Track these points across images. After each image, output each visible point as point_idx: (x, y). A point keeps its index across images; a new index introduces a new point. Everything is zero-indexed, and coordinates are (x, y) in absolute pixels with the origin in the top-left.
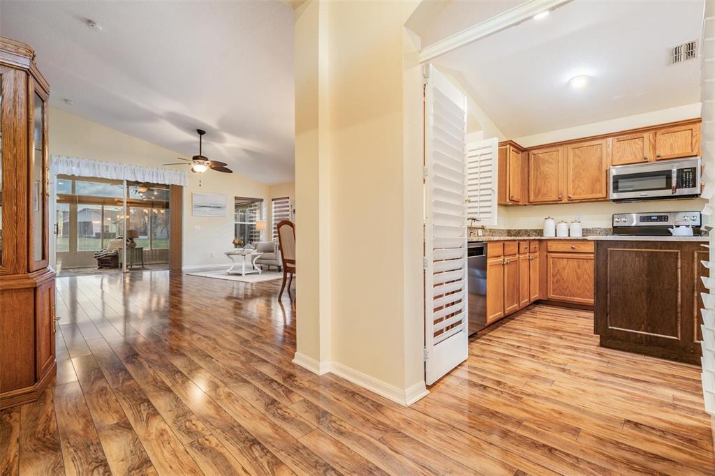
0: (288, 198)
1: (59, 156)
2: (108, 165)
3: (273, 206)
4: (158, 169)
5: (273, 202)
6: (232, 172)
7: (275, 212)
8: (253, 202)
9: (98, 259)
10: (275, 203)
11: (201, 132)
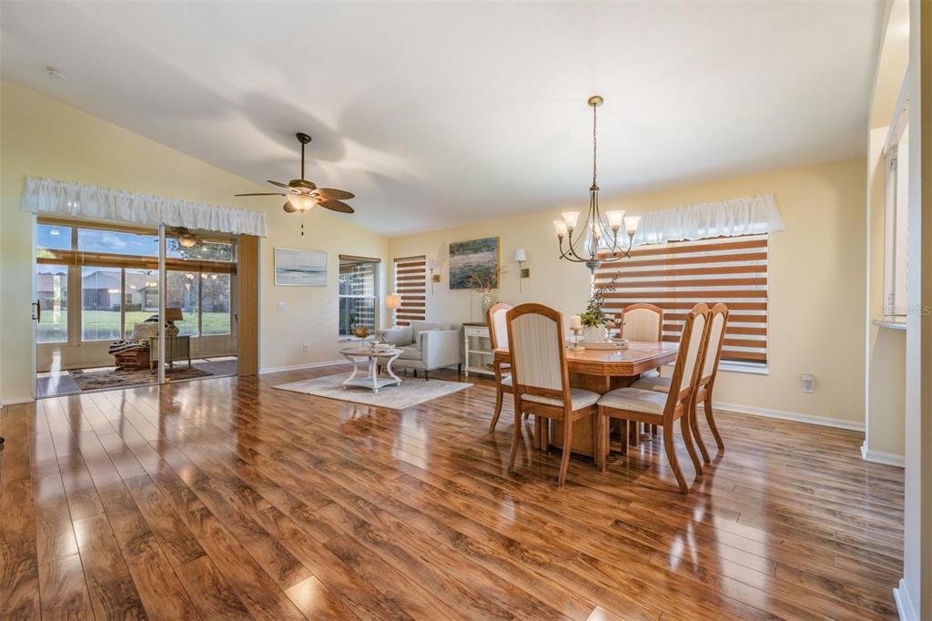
0: (424, 257)
1: (41, 179)
2: (132, 197)
3: (396, 269)
4: (218, 207)
5: (396, 264)
6: (352, 211)
7: (399, 279)
8: (359, 264)
9: (116, 356)
10: (399, 266)
11: (303, 138)
